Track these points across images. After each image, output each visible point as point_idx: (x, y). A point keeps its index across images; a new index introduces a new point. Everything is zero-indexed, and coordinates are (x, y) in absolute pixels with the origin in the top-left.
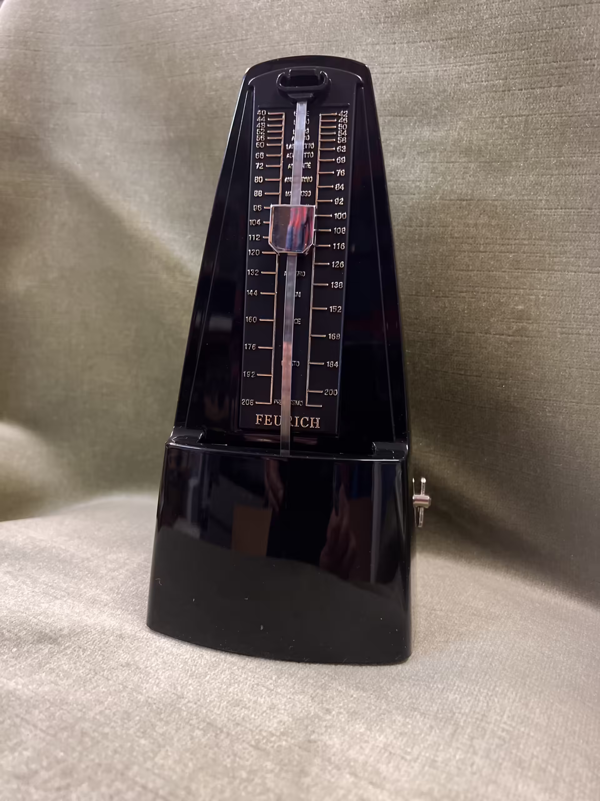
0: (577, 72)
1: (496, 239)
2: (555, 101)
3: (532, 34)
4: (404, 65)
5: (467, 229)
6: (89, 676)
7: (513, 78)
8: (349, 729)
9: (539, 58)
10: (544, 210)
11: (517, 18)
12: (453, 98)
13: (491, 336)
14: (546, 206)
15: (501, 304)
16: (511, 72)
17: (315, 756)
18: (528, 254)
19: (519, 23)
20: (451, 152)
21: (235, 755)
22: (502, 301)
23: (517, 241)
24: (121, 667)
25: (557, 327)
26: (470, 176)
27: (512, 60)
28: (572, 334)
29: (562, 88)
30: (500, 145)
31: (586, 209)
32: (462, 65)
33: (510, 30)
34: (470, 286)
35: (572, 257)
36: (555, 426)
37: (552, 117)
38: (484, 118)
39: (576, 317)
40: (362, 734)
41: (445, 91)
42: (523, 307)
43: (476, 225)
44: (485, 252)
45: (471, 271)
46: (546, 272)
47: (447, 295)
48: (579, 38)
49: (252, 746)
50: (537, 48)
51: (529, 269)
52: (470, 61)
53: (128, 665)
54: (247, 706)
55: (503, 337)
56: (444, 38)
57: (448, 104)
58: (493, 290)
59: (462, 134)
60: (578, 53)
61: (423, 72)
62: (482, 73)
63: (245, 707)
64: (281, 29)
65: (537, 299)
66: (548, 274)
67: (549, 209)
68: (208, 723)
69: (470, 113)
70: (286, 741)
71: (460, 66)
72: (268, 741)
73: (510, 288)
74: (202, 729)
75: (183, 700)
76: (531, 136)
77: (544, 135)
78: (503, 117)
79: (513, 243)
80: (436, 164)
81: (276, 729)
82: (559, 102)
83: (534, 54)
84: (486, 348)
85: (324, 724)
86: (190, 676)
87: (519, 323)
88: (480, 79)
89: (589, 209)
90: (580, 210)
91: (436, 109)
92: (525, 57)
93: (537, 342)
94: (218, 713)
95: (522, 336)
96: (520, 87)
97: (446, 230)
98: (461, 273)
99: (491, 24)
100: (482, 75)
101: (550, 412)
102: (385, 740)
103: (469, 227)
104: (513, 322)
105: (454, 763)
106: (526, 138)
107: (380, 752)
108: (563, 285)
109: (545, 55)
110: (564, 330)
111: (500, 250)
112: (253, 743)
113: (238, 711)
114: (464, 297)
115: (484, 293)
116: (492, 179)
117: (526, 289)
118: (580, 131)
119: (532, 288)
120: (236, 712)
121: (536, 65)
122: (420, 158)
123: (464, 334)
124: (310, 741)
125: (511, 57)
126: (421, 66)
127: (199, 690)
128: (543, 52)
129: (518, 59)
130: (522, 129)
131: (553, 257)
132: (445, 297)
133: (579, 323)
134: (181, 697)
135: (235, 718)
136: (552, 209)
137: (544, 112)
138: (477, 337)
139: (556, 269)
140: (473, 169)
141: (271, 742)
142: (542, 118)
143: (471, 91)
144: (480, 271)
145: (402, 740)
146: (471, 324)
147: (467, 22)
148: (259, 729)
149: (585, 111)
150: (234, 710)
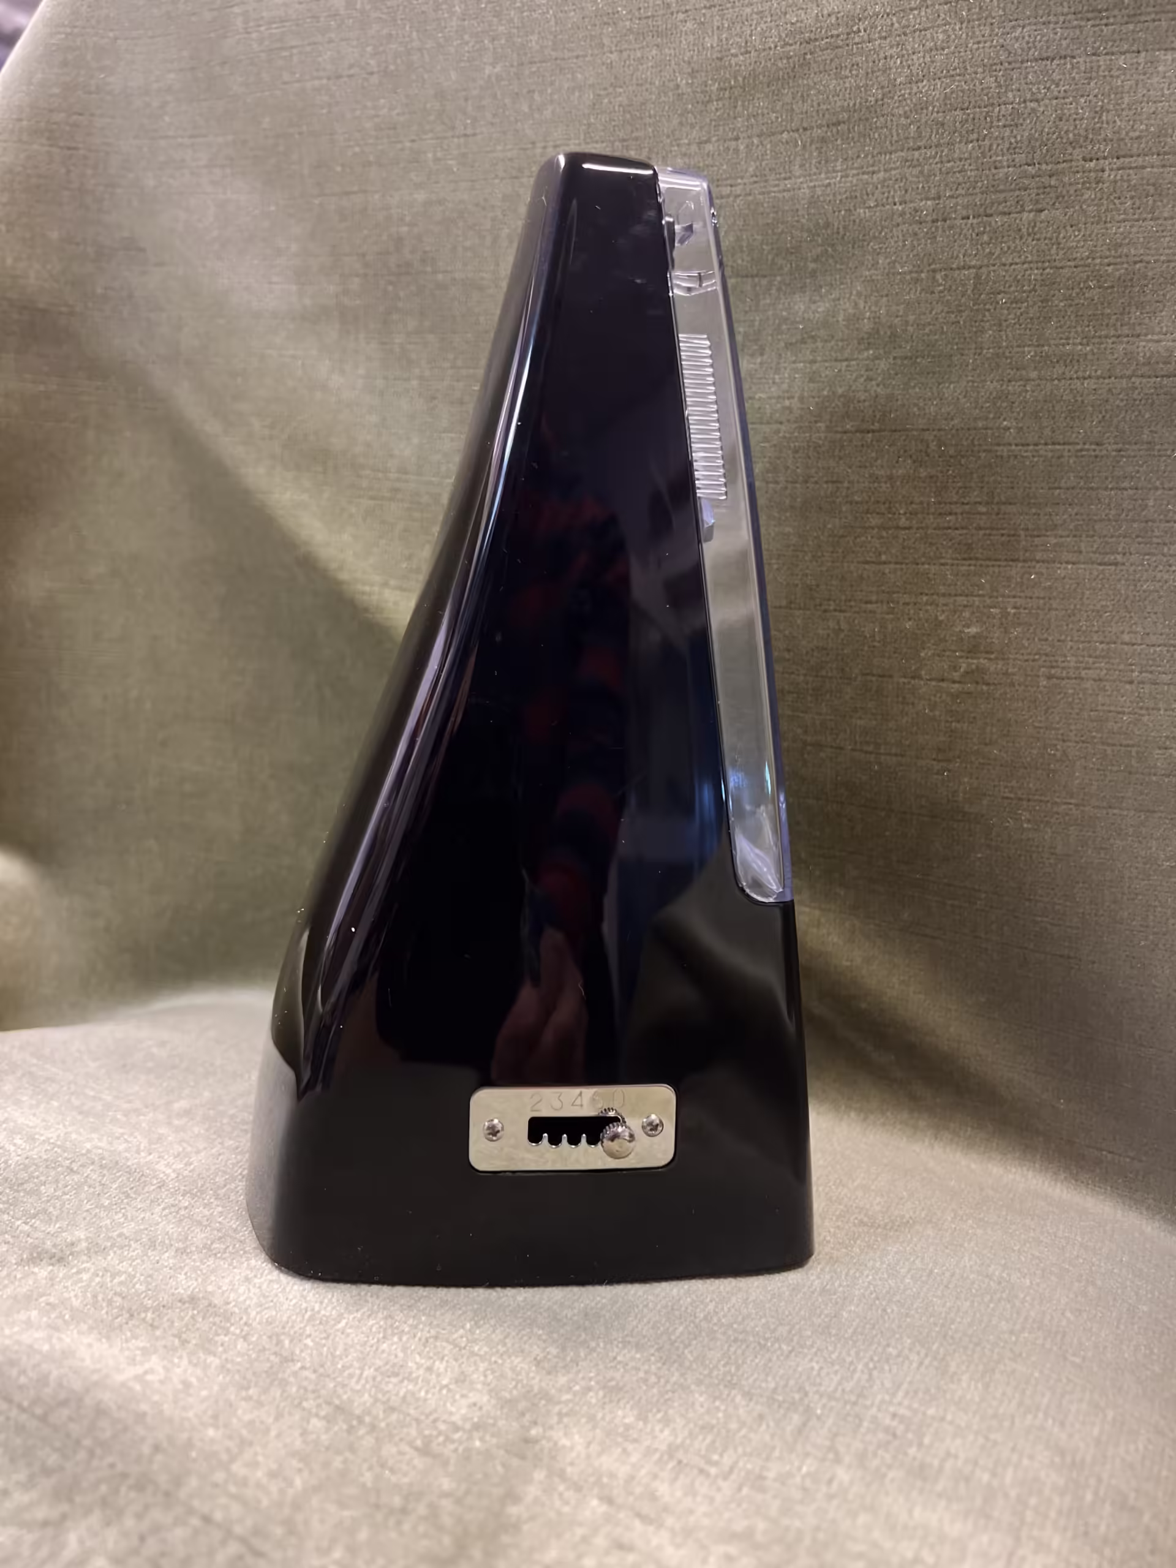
0: (1071, 184)
1: (928, 504)
2: (1030, 239)
3: (987, 113)
4: (755, 179)
5: (876, 485)
6: (119, 1319)
7: (951, 197)
8: (603, 1418)
9: (999, 158)
10: (1013, 447)
11: (959, 81)
12: (843, 238)
13: (922, 683)
14: (1018, 441)
15: (939, 624)
16: (946, 185)
17: (535, 1466)
18: (988, 532)
19: (963, 91)
20: (842, 340)
21: (383, 1466)
22: (941, 618)
23: (967, 507)
24: (179, 1304)
25: (1040, 667)
26: (878, 385)
27: (949, 161)
28: (1068, 678)
29: (1043, 215)
30: (929, 324)
31: (1091, 444)
32: (858, 174)
33: (946, 105)
34: (883, 592)
35: (1068, 536)
36: (1037, 847)
37: (1026, 270)
38: (900, 273)
39: (1075, 647)
40: (628, 1427)
41: (827, 225)
42: (979, 630)
43: (890, 478)
44: (909, 528)
45: (885, 563)
46: (1020, 565)
47: (844, 608)
48: (1075, 120)
49: (417, 1449)
50: (996, 138)
51: (989, 559)
52: (873, 166)
53: (193, 1300)
54: (414, 1375)
55: (944, 685)
56: (824, 123)
57: (835, 250)
58: (925, 598)
59: (861, 305)
60: (1074, 148)
61: (789, 190)
62: (893, 187)
63: (409, 1378)
64: (537, 116)
65: (1005, 614)
66: (1023, 567)
67: (1023, 445)
68: (337, 1408)
69: (875, 265)
70: (482, 1439)
71: (854, 175)
72: (448, 1439)
73: (956, 595)
74: (324, 1418)
75: (290, 1364)
76: (987, 307)
77: (1012, 303)
78: (934, 271)
79: (959, 511)
80: (818, 365)
81: (465, 1419)
82: (1038, 240)
83: (990, 150)
84: (913, 704)
85: (557, 1409)
86: (309, 1320)
87: (972, 658)
88: (890, 200)
89: (1097, 444)
90: (1079, 447)
91: (816, 260)
92: (974, 155)
93: (1005, 693)
94: (358, 1387)
95: (977, 683)
96: (964, 213)
97: (838, 488)
98: (867, 566)
99: (910, 94)
100: (895, 191)
101: (1029, 821)
102: (671, 1438)
103: (879, 483)
104: (961, 657)
105: (798, 1480)
106: (977, 310)
107: (660, 1459)
108: (1050, 587)
109: (1012, 151)
110: (1053, 671)
111: (935, 525)
112: (419, 1443)
113: (395, 1385)
114: (873, 612)
115: (908, 604)
116: (917, 390)
117: (983, 596)
118: (1078, 294)
119: (995, 594)
120: (391, 1386)
121: (993, 171)
122: (789, 353)
123: (874, 679)
124: (527, 1441)
125: (947, 155)
126: (785, 179)
127: (324, 1345)
128: (1007, 145)
129: (961, 160)
130: (969, 292)
131: (1032, 536)
132: (841, 611)
133: (1081, 659)
134: (290, 1359)
135: (389, 1400)
136: (1028, 445)
137: (1010, 261)
138: (898, 683)
139: (1038, 558)
140: (883, 370)
141: (453, 1441)
142: (1006, 271)
143: (875, 222)
144: (902, 563)
145: (704, 1439)
146: (886, 661)
147: (866, 91)
148: (432, 1418)
149: (1088, 258)
150: (388, 1383)
